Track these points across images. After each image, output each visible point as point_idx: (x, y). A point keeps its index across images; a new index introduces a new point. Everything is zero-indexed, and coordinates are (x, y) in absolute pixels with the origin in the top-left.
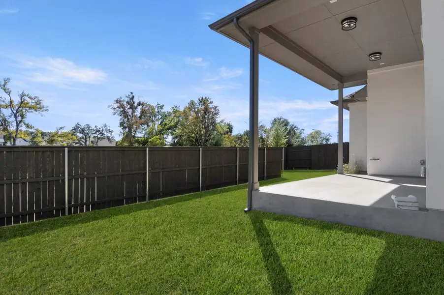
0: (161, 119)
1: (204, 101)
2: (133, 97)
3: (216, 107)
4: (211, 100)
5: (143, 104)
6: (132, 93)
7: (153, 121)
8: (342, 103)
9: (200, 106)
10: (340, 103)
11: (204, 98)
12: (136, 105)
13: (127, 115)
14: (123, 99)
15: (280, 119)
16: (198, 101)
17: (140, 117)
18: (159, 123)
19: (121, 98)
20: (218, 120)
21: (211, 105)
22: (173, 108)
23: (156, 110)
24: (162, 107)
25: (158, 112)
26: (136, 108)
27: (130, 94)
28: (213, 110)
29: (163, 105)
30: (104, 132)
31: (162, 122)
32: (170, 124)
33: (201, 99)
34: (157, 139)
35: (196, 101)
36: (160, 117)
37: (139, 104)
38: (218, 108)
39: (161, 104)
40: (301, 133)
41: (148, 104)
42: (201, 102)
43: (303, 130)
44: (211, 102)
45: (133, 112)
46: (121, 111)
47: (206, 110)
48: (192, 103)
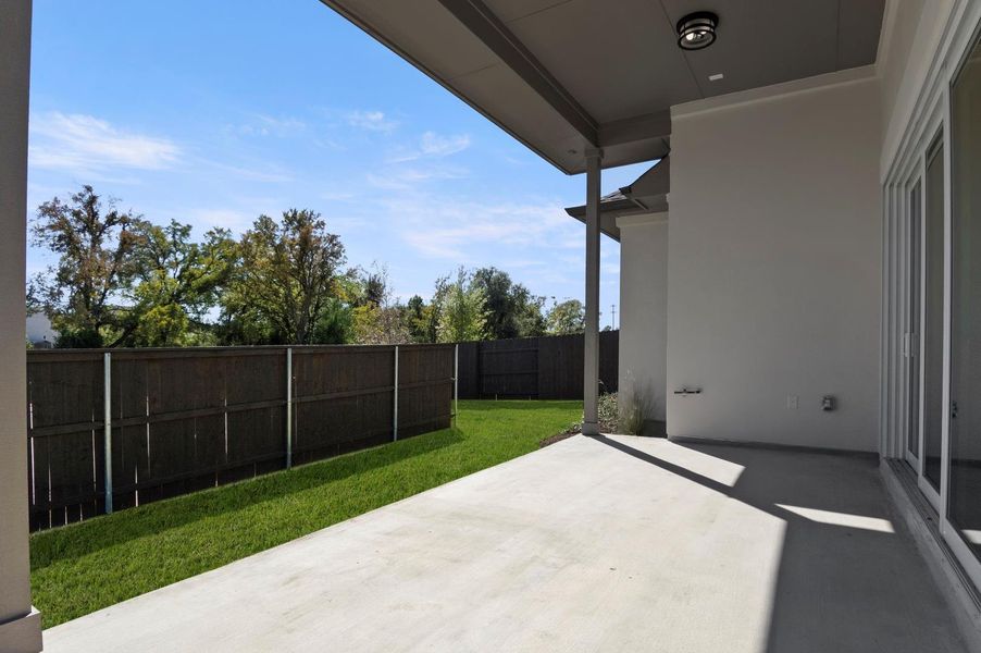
0: (183, 261)
1: (299, 221)
2: (93, 199)
3: (334, 237)
4: (320, 219)
5: (124, 221)
6: (89, 189)
7: (160, 267)
8: (598, 216)
9: (290, 232)
10: (593, 213)
11: (299, 212)
12: (102, 220)
13: (78, 249)
14: (62, 204)
15: (491, 272)
16: (283, 219)
17: (119, 255)
18: (178, 274)
19: (56, 200)
20: (340, 270)
21: (319, 230)
22: (211, 233)
23: (169, 238)
24: (185, 231)
25: (175, 244)
26: (102, 229)
27: (83, 190)
28: (323, 244)
29: (189, 227)
30: (35, 296)
31: (183, 270)
32: (207, 276)
33: (290, 215)
34: (162, 314)
35: (278, 219)
36: (180, 257)
37: (111, 220)
38: (339, 239)
39: (184, 224)
40: (538, 306)
41: (143, 220)
42: (291, 223)
43: (544, 299)
44: (321, 225)
45: (96, 241)
46: (61, 238)
47: (305, 243)
48: (265, 223)
